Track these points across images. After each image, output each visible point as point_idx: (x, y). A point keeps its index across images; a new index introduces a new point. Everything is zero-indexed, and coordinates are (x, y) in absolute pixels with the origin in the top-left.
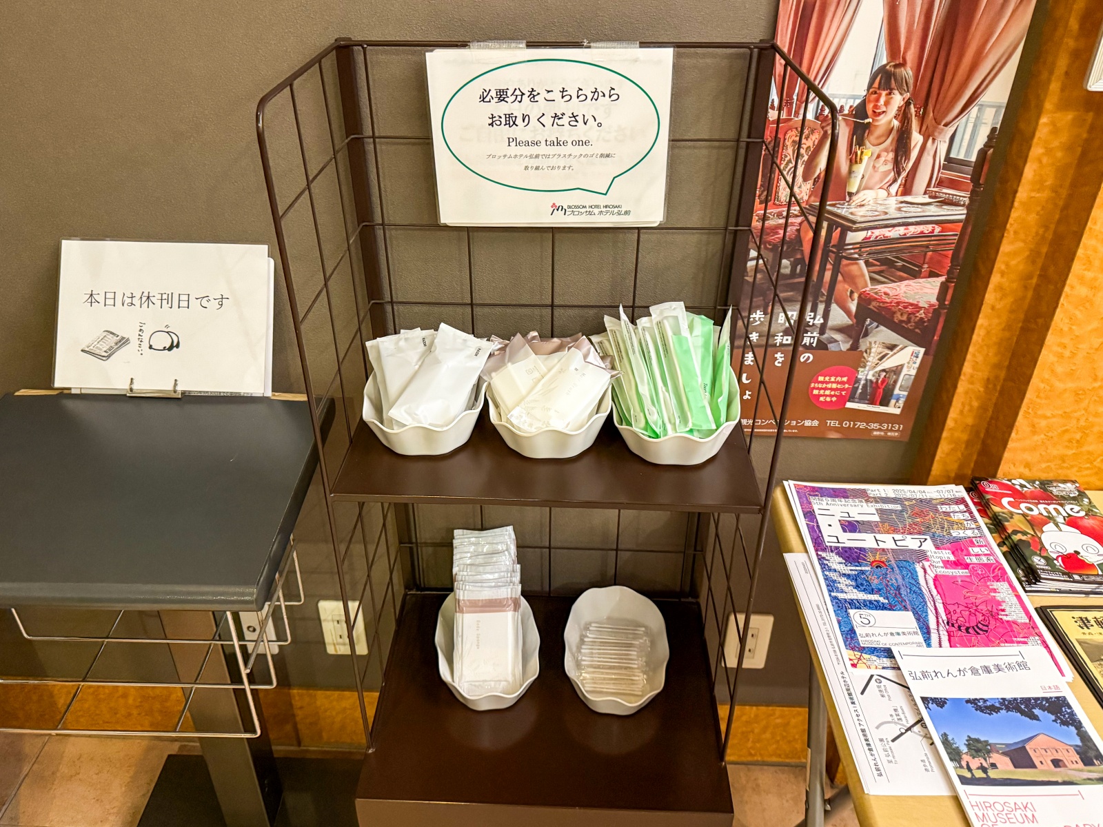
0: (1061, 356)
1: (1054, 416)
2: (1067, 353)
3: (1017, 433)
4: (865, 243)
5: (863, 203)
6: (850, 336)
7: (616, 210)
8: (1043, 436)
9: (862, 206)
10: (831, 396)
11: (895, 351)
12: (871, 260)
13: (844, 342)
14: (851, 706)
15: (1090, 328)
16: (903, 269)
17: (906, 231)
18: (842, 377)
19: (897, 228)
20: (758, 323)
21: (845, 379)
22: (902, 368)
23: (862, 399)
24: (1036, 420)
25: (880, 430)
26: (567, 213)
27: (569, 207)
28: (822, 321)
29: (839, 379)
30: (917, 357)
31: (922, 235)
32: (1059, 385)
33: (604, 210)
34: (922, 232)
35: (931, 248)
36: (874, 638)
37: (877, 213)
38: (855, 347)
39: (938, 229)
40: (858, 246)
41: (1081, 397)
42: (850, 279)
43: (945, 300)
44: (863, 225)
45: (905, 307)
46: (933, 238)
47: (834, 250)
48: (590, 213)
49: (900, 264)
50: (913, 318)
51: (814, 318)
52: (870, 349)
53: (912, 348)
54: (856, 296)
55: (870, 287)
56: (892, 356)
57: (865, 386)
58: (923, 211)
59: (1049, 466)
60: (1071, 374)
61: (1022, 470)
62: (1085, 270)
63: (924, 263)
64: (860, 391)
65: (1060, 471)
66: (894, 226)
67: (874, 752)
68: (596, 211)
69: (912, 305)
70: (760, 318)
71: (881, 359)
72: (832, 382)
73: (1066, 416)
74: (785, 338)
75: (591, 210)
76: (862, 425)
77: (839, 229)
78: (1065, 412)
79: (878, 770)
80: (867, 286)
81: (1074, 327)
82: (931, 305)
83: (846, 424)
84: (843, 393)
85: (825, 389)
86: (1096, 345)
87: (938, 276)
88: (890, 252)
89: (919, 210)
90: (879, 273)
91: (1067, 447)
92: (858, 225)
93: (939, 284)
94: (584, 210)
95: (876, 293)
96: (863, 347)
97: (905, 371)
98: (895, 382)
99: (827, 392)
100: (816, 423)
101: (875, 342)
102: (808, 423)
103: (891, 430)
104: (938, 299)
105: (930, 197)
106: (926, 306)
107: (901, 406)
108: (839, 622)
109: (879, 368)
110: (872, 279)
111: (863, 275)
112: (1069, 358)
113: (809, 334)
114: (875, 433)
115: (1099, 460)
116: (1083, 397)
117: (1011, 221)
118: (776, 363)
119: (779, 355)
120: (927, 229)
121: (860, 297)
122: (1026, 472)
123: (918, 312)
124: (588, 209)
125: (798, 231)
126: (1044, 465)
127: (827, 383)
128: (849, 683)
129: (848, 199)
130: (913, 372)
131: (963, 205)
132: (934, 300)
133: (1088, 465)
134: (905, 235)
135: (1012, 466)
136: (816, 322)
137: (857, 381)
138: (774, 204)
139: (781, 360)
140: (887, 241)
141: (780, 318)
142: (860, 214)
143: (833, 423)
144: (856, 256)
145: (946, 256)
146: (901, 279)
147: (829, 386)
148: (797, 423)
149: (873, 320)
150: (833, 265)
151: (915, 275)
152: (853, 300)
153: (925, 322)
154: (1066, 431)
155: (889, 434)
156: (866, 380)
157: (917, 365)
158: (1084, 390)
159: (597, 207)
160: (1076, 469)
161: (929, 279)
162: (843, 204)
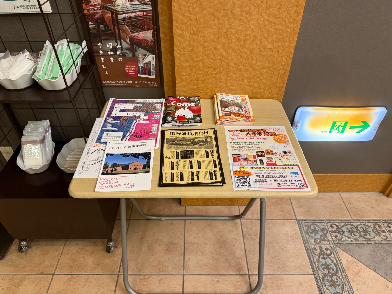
0: (180, 54)
1: (186, 75)
2: (182, 53)
3: (177, 81)
4: (124, 19)
5: (119, 4)
6: (131, 51)
7: (35, 7)
8: (185, 82)
9: (119, 6)
10: (133, 72)
11: (146, 56)
12: (128, 25)
13: (130, 54)
14: (86, 156)
15: (186, 44)
16: (139, 28)
17: (136, 14)
18: (134, 66)
19: (133, 13)
20: (101, 47)
21: (135, 66)
22: (150, 62)
23: (142, 74)
24: (181, 77)
25: (151, 84)
26: (20, 8)
27: (20, 6)
28: (120, 46)
29: (133, 66)
30: (154, 58)
31: (141, 16)
32: (184, 64)
33: (31, 7)
34: (141, 15)
35: (145, 20)
36: (106, 139)
37: (125, 8)
38: (134, 55)
39: (145, 13)
40: (122, 20)
41: (192, 68)
42: (124, 31)
43: (155, 38)
44: (122, 12)
45: (145, 41)
46: (145, 17)
47: (116, 21)
48: (27, 8)
49: (138, 26)
50: (148, 45)
51: (118, 45)
52: (139, 56)
53: (151, 56)
54: (128, 37)
55: (131, 34)
56: (146, 58)
57: (141, 69)
58: (139, 7)
59: (191, 92)
60: (186, 60)
61: (183, 93)
62: (177, 24)
63: (145, 26)
64: (141, 71)
65: (195, 94)
66: (132, 13)
67: (83, 168)
68: (29, 7)
69: (146, 40)
70: (101, 46)
71: (143, 59)
72: (131, 68)
73: (189, 75)
74: (111, 52)
75: (27, 7)
76: (146, 82)
77: (115, 14)
78: (189, 74)
79: (81, 172)
80: (130, 34)
81: (181, 44)
82: (152, 40)
83: (141, 82)
84: (136, 71)
85: (130, 70)
86: (190, 50)
87: (150, 30)
88: (133, 22)
89: (137, 7)
90: (133, 29)
91: (194, 85)
92: (120, 13)
93: (151, 33)
94: (24, 7)
95: (134, 36)
96: (136, 55)
97: (152, 64)
98: (150, 67)
99: (131, 71)
100: (131, 82)
101: (140, 54)
102: (129, 82)
103: (155, 84)
104: (153, 38)
105: (139, 2)
106: (150, 40)
107: (155, 75)
108: (99, 136)
109: (144, 63)
110: (131, 31)
111: (128, 30)
112: (183, 55)
113: (118, 51)
114: (150, 85)
115: (205, 90)
116: (193, 68)
117: (159, 9)
118: (112, 61)
119: (111, 58)
120: (142, 13)
121: (129, 38)
122: (184, 94)
123: (149, 42)
124: (26, 7)
125: (102, 15)
126: (189, 92)
127: (130, 68)
128: (90, 151)
129: (114, 3)
130: (154, 64)
131: (150, 5)
132: (152, 38)
133: (202, 91)
134: (136, 16)
135: (180, 92)
136: (119, 47)
137: (139, 67)
138: (91, 5)
139: (113, 60)
140: (131, 18)
141: (107, 46)
142: (119, 8)
143: (137, 82)
144: (123, 23)
145: (150, 23)
146: (140, 31)
147: (131, 69)
148: (126, 82)
149: (137, 46)
150: (117, 27)
151: (144, 30)
152: (128, 39)
153: (152, 46)
154: (192, 80)
155: (154, 85)
156: (141, 67)
157: (154, 61)
158: (192, 66)
159: (29, 6)
160: (199, 93)
161: (148, 31)
162: (113, 5)
